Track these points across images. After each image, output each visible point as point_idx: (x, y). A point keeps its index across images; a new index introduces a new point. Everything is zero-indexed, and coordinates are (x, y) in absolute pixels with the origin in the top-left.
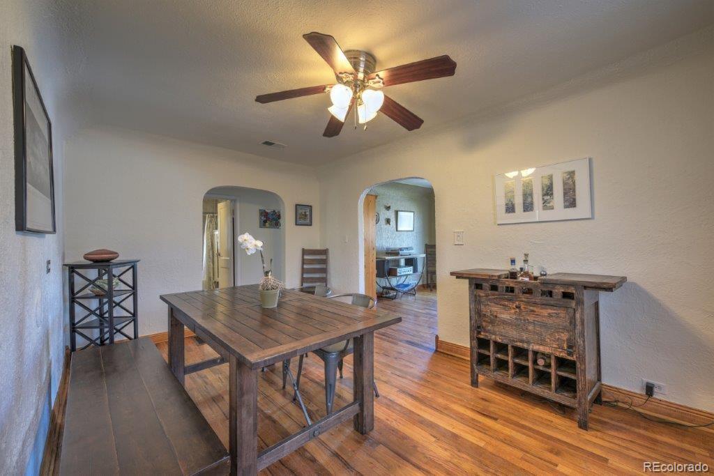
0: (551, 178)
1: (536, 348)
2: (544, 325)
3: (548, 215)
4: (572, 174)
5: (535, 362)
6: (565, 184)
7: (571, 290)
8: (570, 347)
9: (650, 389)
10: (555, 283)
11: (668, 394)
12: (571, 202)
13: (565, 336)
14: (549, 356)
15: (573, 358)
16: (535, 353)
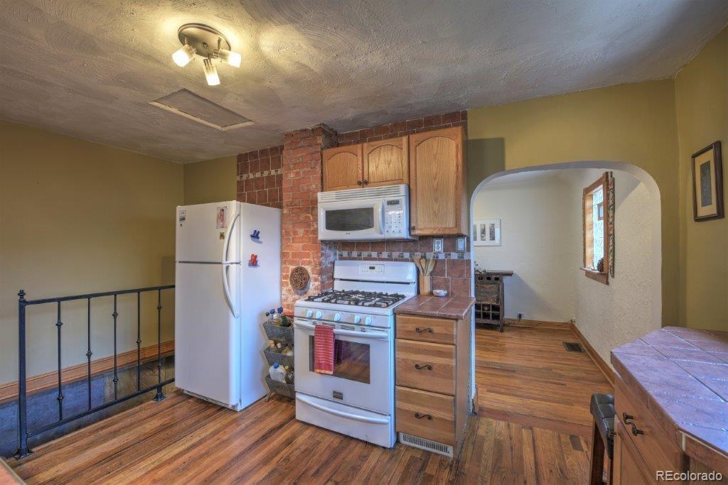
0: (484, 225)
1: (484, 303)
2: (487, 292)
3: (483, 243)
4: (493, 225)
5: (483, 310)
6: (490, 229)
7: (498, 276)
8: (498, 300)
9: (520, 316)
10: (492, 274)
11: (525, 317)
12: (493, 238)
13: (496, 296)
14: (489, 305)
15: (499, 304)
16: (483, 305)
